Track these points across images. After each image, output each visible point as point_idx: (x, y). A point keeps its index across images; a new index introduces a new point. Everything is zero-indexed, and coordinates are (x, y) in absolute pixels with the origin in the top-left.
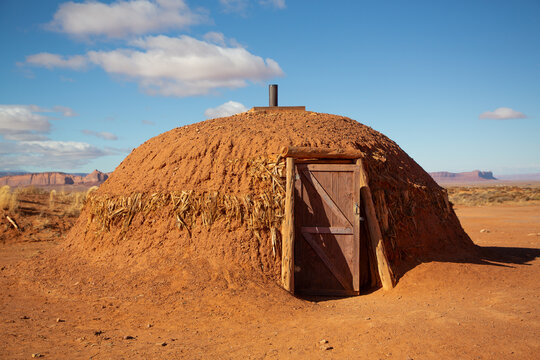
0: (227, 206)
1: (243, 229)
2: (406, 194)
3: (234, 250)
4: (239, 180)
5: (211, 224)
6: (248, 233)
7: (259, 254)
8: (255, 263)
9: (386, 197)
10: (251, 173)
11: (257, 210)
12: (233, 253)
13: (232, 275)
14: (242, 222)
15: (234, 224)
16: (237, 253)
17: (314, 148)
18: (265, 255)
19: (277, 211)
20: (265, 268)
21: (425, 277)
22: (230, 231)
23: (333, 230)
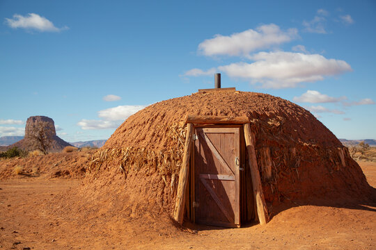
0: (148, 158)
1: (156, 174)
2: (294, 151)
3: (147, 189)
4: (161, 139)
5: (138, 171)
6: (159, 177)
7: (163, 192)
8: (158, 199)
9: (271, 153)
10: (168, 134)
11: (165, 161)
12: (146, 192)
13: (137, 207)
14: (156, 169)
15: (151, 171)
16: (148, 192)
17: (214, 116)
18: (167, 194)
19: (178, 162)
20: (165, 203)
21: (294, 217)
22: (148, 175)
23: (220, 177)
